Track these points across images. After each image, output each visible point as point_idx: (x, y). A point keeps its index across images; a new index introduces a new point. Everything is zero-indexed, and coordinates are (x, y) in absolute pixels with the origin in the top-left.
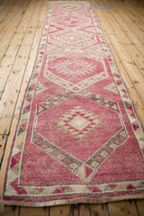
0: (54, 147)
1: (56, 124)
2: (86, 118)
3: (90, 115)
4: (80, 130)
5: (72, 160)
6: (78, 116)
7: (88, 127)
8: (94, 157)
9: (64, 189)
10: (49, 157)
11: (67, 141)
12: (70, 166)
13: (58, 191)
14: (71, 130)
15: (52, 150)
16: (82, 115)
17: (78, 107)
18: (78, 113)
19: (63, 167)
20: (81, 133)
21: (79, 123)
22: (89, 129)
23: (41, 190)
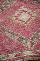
0: (11, 33)
1: (11, 19)
2: (28, 13)
3: (30, 11)
4: (25, 21)
6: (23, 13)
7: (30, 19)
8: (35, 36)
10: (9, 38)
11: (18, 28)
14: (20, 22)
16: (26, 12)
17: (23, 7)
18: (23, 11)
19: (18, 43)
20: (26, 23)
21: (24, 17)
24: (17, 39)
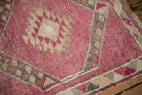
0: (93, 43)
3: (32, 22)
4: (59, 25)
5: (97, 22)
7: (51, 19)
8: (84, 5)
9: (124, 19)
10: (105, 42)
11: (79, 33)
12: (102, 21)
13: (128, 23)
14: (64, 34)
15: (96, 43)
18: (34, 35)
19: (107, 27)
20: (63, 23)
21: (49, 29)
22: (54, 17)
23: (135, 35)
24: (102, 29)
